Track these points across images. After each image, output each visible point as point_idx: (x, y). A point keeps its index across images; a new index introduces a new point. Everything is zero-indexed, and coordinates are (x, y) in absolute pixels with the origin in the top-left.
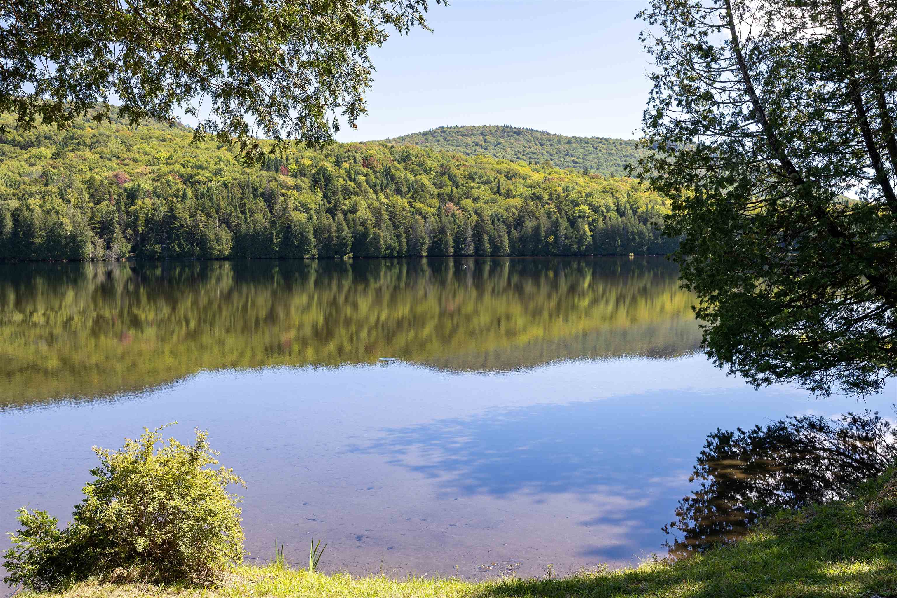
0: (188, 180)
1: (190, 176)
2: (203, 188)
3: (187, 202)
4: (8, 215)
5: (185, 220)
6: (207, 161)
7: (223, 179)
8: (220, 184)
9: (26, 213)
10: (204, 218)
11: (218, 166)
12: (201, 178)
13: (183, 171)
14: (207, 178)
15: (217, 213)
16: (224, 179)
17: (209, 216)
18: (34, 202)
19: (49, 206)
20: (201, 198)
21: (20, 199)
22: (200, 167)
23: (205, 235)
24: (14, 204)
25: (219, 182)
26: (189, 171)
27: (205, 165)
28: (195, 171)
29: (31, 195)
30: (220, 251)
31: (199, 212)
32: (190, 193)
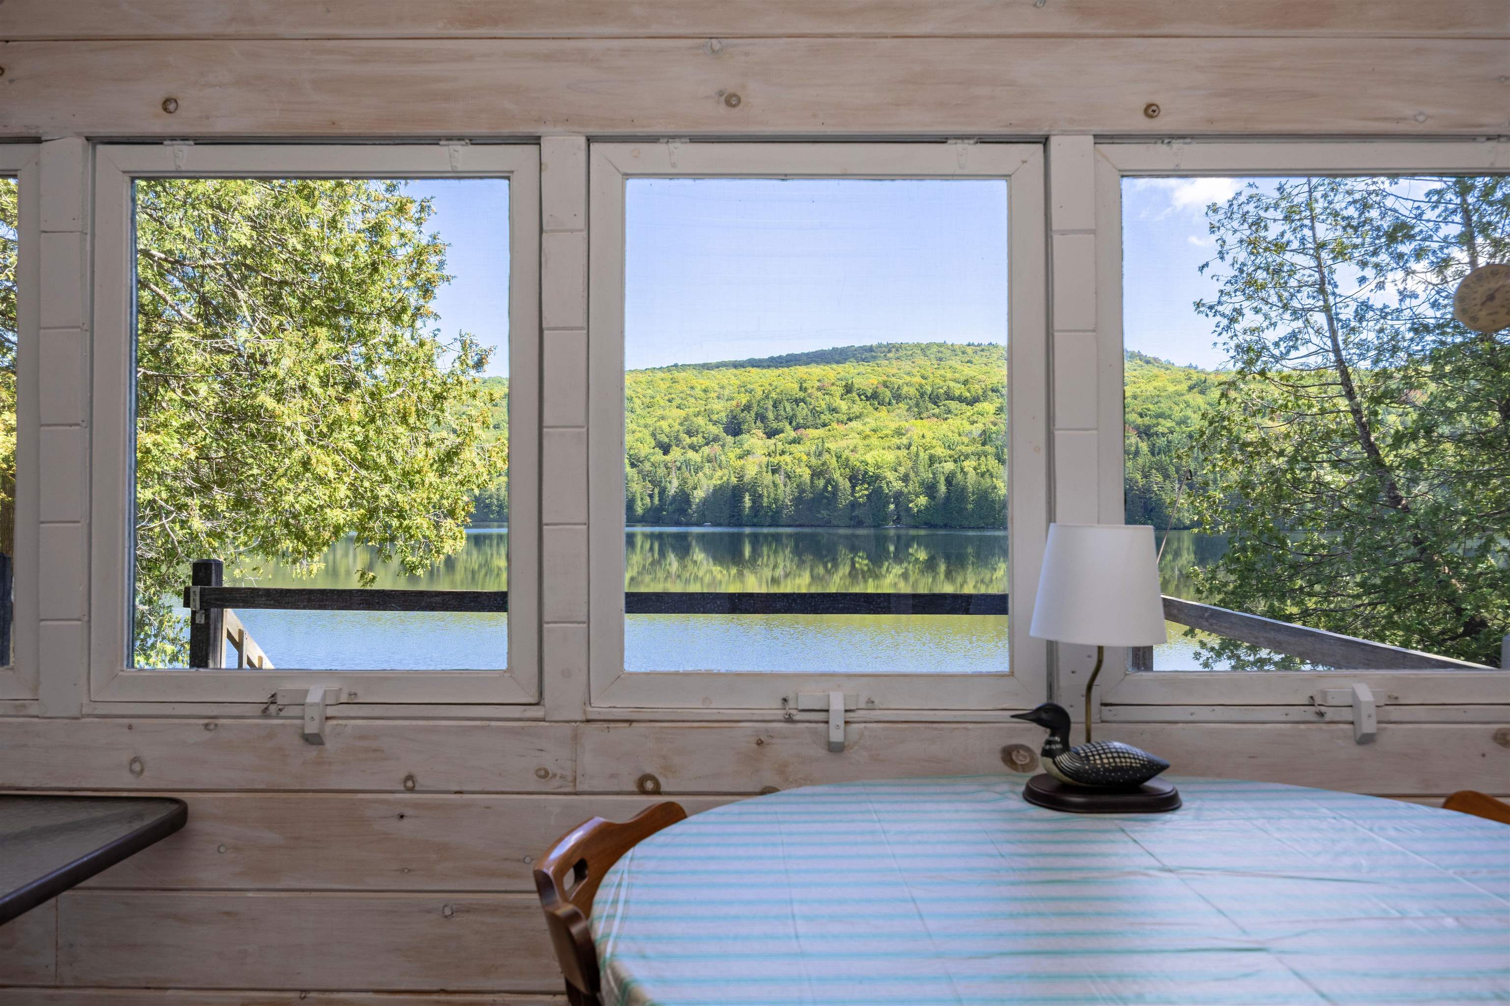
0: (1146, 433)
1: (1149, 427)
2: (1161, 442)
3: (1140, 461)
4: (942, 479)
5: (1137, 482)
6: (1170, 408)
7: (1188, 429)
8: (1184, 435)
9: (960, 476)
10: (1160, 479)
11: (1183, 413)
12: (1160, 429)
13: (1139, 421)
14: (1168, 428)
15: (1177, 472)
16: (1191, 429)
17: (1166, 476)
18: (969, 465)
19: (983, 468)
20: (1158, 454)
21: (955, 461)
22: (1161, 415)
23: (1160, 500)
24: (949, 466)
25: (1183, 433)
26: (1147, 420)
27: (1168, 412)
28: (1154, 421)
29: (967, 457)
30: (1179, 519)
31: (1154, 471)
32: (1144, 447)
